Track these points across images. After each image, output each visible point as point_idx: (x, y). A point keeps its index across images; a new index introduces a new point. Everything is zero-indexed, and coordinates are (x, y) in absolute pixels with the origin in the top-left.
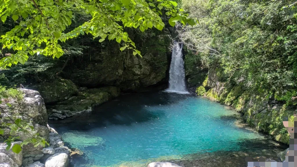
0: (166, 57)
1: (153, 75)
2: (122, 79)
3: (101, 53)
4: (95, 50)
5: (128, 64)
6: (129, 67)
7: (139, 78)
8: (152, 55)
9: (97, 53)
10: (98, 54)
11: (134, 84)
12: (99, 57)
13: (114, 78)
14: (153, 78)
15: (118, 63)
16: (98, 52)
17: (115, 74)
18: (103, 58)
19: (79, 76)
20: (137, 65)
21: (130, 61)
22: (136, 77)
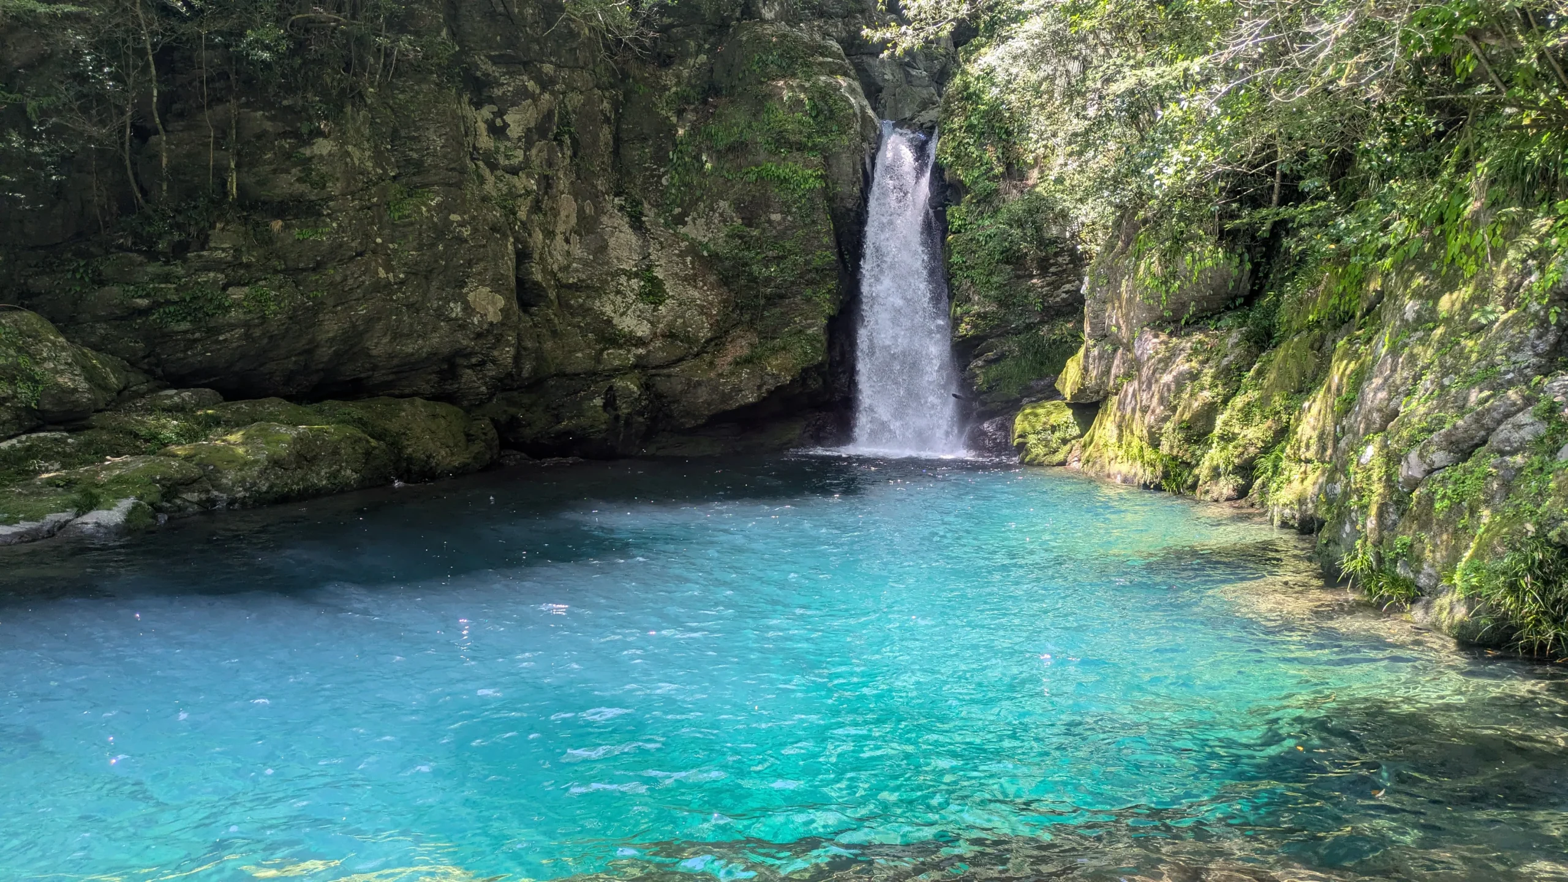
0: (825, 226)
1: (740, 346)
2: (506, 355)
3: (307, 152)
4: (268, 126)
5: (565, 269)
6: (570, 287)
7: (640, 365)
8: (730, 212)
9: (281, 147)
10: (288, 156)
11: (598, 401)
12: (299, 180)
13: (438, 340)
14: (740, 363)
15: (462, 240)
16: (286, 144)
17: (440, 314)
18: (324, 187)
19: (143, 302)
20: (630, 275)
21: (578, 251)
22: (614, 357)
